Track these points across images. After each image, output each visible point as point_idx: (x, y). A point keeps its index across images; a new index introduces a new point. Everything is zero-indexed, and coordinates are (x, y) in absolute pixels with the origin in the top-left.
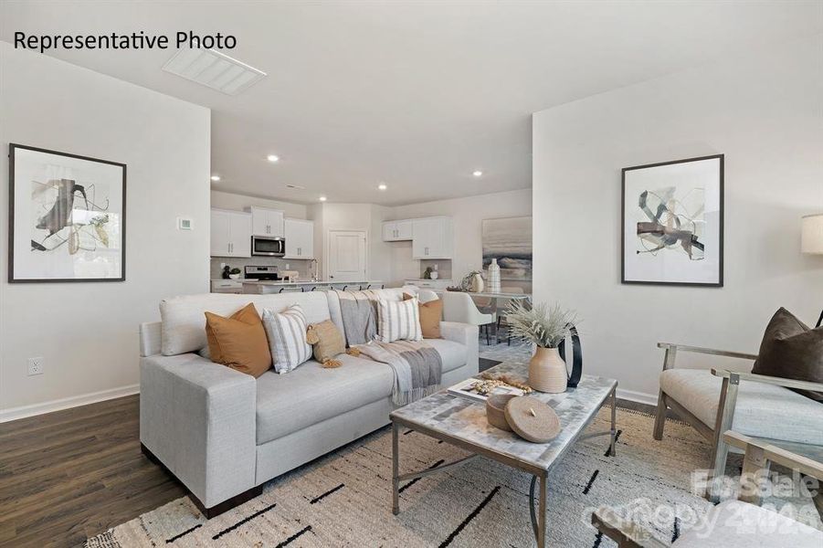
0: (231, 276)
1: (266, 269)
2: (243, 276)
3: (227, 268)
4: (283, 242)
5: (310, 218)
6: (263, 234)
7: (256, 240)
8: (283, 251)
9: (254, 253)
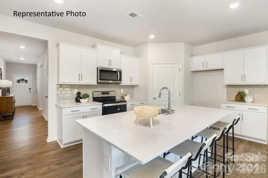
0: (81, 100)
1: (108, 93)
2: (91, 99)
3: (79, 94)
4: (120, 72)
5: (137, 55)
6: (105, 65)
7: (100, 70)
8: (120, 80)
9: (99, 81)
